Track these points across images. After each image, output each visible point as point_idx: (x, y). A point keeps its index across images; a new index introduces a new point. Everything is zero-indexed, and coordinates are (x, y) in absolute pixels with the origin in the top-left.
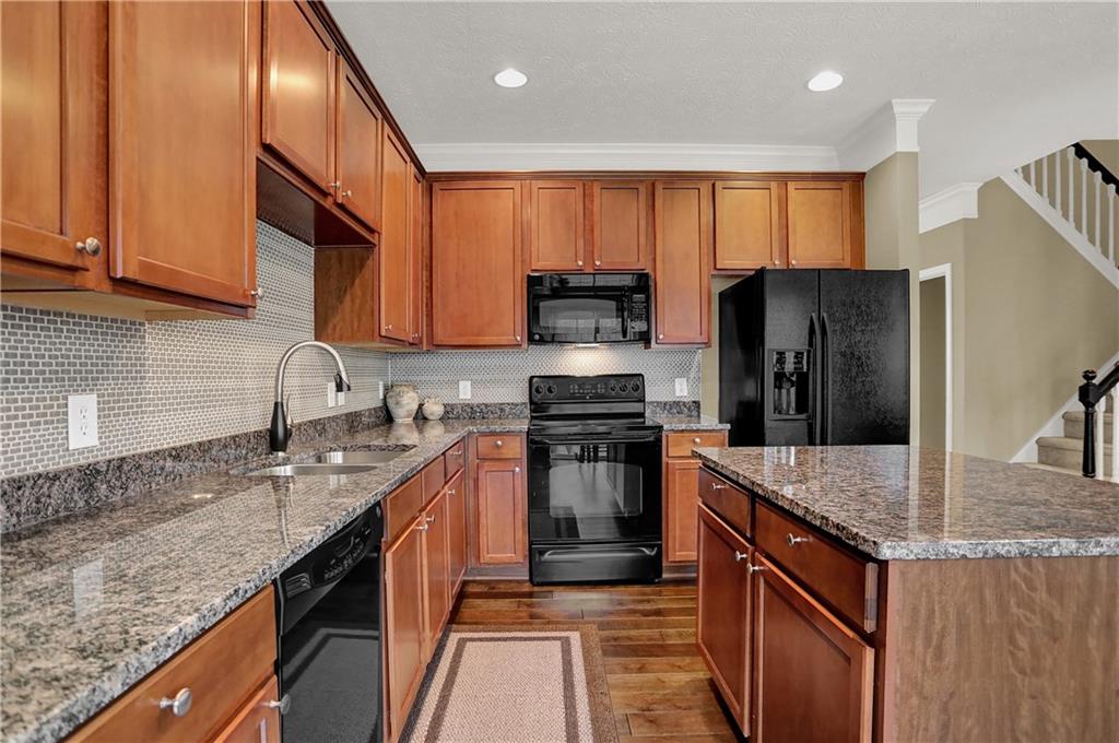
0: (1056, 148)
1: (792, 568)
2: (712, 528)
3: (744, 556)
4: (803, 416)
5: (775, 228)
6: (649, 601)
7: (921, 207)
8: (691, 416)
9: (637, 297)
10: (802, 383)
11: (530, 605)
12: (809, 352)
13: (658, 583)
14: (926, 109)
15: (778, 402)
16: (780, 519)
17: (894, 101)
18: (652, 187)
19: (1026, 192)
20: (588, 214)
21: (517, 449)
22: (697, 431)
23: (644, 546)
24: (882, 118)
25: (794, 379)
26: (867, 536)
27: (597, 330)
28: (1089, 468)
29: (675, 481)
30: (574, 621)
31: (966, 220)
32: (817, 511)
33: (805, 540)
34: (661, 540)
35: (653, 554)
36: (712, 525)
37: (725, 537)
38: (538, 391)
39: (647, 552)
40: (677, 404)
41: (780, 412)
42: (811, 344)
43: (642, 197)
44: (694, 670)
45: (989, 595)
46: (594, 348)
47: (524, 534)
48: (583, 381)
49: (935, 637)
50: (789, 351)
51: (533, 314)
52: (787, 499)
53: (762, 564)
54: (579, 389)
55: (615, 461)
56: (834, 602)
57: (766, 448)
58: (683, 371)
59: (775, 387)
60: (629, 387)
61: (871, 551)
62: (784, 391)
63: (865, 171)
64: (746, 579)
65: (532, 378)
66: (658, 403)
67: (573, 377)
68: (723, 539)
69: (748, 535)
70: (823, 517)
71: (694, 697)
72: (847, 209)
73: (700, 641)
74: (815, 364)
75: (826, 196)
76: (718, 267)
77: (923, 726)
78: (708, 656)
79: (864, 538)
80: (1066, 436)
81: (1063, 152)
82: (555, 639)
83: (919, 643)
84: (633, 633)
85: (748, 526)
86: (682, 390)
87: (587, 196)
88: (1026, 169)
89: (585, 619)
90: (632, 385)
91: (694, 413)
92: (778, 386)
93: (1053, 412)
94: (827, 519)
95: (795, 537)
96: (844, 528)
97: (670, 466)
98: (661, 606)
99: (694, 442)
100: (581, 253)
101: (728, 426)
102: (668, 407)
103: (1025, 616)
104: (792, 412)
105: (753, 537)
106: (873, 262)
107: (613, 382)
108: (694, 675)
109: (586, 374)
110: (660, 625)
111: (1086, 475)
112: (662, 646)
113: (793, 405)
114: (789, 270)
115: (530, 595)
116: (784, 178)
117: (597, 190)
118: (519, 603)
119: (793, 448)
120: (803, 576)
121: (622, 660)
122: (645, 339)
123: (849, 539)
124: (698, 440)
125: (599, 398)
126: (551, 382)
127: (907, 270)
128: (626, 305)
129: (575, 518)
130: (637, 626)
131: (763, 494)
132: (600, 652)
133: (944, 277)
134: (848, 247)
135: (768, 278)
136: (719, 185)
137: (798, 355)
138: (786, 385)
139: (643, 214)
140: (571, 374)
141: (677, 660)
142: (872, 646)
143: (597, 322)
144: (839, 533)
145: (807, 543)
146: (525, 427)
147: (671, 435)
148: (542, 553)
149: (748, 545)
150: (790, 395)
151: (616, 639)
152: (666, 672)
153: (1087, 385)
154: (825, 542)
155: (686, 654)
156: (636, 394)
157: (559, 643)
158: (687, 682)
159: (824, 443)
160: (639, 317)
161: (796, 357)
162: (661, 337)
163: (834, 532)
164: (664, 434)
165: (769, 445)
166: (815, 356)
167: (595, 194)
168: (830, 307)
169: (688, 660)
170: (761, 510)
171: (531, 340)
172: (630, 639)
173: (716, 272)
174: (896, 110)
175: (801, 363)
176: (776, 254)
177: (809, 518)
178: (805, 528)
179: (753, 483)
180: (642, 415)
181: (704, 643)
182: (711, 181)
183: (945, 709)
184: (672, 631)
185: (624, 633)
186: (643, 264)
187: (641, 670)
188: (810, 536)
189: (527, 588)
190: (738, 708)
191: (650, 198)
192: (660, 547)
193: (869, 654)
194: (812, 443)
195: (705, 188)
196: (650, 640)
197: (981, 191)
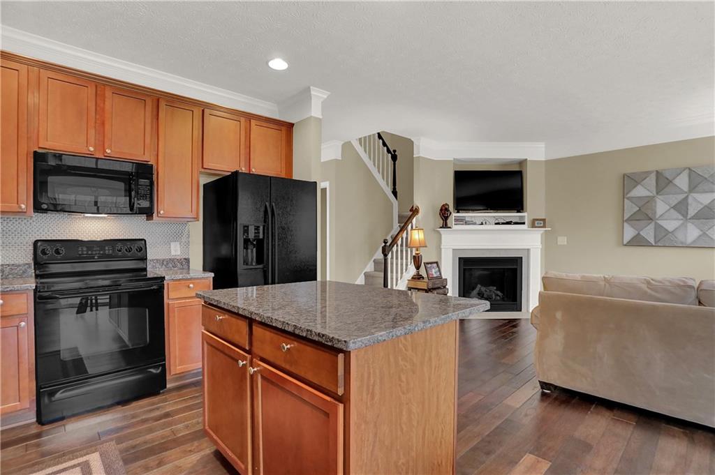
0: (371, 133)
1: (283, 365)
2: (214, 347)
3: (244, 362)
4: (261, 266)
5: (242, 147)
6: (158, 409)
7: (322, 147)
8: (183, 269)
9: (142, 181)
10: (260, 245)
11: (38, 445)
12: (264, 227)
13: (163, 393)
14: (325, 97)
15: (245, 257)
16: (272, 335)
17: (311, 87)
18: (157, 102)
19: (360, 150)
20: (100, 110)
21: (25, 304)
22: (191, 279)
23: (151, 368)
24: (304, 96)
25: (255, 243)
26: (340, 338)
27: (96, 203)
28: (385, 285)
29: (174, 316)
30: (90, 445)
31: (336, 160)
32: (303, 327)
33: (292, 345)
34: (164, 360)
35: (159, 371)
36: (214, 345)
37: (227, 352)
38: (44, 252)
39: (153, 371)
40: (172, 260)
41: (247, 264)
42: (265, 222)
43: (149, 108)
44: (202, 450)
45: (392, 359)
46: (101, 218)
47: (30, 381)
48: (91, 244)
49: (371, 387)
50: (251, 225)
51: (40, 187)
52: (280, 321)
53: (259, 365)
54: (87, 251)
55: (119, 306)
56: (315, 381)
57: (238, 289)
58: (177, 237)
59: (244, 248)
60: (134, 250)
61: (343, 347)
62: (249, 251)
63: (293, 122)
64: (246, 378)
65: (36, 243)
66: (157, 260)
67: (82, 241)
68: (226, 354)
69: (247, 348)
70: (308, 330)
71: (206, 469)
72: (284, 143)
73: (207, 428)
74: (268, 233)
75: (272, 133)
76: (204, 167)
77: (367, 439)
78: (215, 437)
79: (338, 339)
80: (375, 271)
81: (374, 135)
82: (74, 466)
83: (365, 394)
84: (149, 437)
85: (247, 342)
86: (176, 251)
87: (99, 96)
88: (360, 139)
89: (102, 439)
90: (136, 248)
91: (185, 266)
92: (246, 248)
93: (370, 260)
94: (311, 331)
95: (287, 345)
96: (323, 335)
97: (170, 306)
98: (167, 410)
99: (189, 287)
100: (92, 140)
101: (213, 275)
102: (165, 263)
103: (404, 365)
104: (254, 264)
105: (250, 349)
106: (297, 176)
107: (119, 246)
108: (202, 453)
109: (94, 239)
110: (170, 424)
111: (385, 287)
112: (174, 440)
113: (255, 259)
114: (250, 174)
115: (39, 435)
116: (249, 117)
117: (108, 93)
118: (27, 448)
119: (255, 287)
120: (292, 369)
121: (142, 462)
122: (148, 213)
123: (327, 342)
124: (191, 285)
125: (105, 258)
126: (58, 246)
127: (316, 182)
128: (133, 186)
129: (82, 359)
130: (151, 430)
131: (260, 320)
132: (121, 463)
133: (326, 189)
134: (283, 165)
135: (240, 178)
136: (207, 111)
137: (257, 228)
138: (250, 247)
139: (148, 121)
140: (80, 239)
141: (187, 447)
142: (342, 403)
143: (96, 197)
144: (320, 339)
145: (294, 347)
146: (34, 286)
147: (171, 283)
148: (52, 394)
149: (246, 355)
150: (252, 253)
151: (134, 447)
152: (181, 458)
153: (385, 246)
154: (308, 346)
155: (192, 440)
156: (139, 254)
157: (78, 469)
158: (198, 461)
159: (273, 283)
160: (144, 197)
161: (255, 229)
162: (162, 212)
163: (316, 338)
164: (165, 282)
165: (241, 287)
166: (268, 229)
167: (107, 95)
168: (276, 200)
169: (196, 444)
170: (257, 330)
171: (38, 208)
172: (145, 443)
173: (203, 170)
174: (312, 93)
175: (259, 233)
176: (243, 163)
177: (297, 332)
178: (292, 338)
179: (251, 314)
180: (145, 270)
181: (210, 428)
182: (202, 109)
183: (375, 426)
184: (180, 426)
185: (141, 439)
186: (148, 158)
187: (160, 464)
188: (296, 343)
189: (35, 430)
190: (243, 466)
191: (155, 110)
192: (164, 366)
193: (341, 407)
194: (266, 283)
195: (198, 112)
196: (163, 438)
197: (343, 146)
